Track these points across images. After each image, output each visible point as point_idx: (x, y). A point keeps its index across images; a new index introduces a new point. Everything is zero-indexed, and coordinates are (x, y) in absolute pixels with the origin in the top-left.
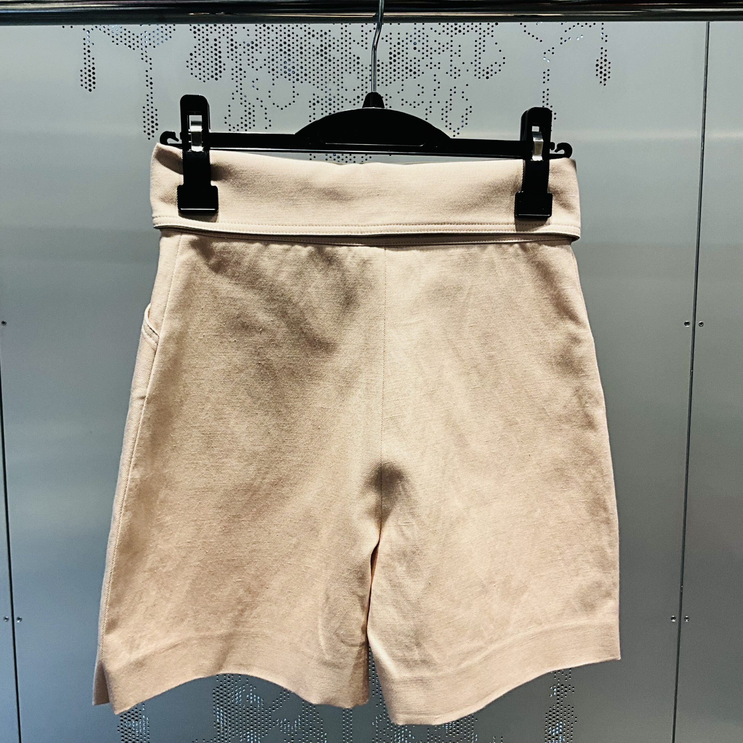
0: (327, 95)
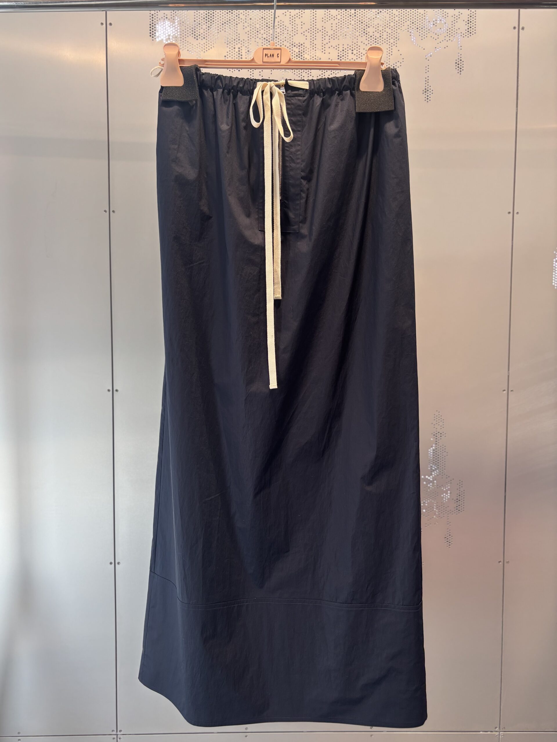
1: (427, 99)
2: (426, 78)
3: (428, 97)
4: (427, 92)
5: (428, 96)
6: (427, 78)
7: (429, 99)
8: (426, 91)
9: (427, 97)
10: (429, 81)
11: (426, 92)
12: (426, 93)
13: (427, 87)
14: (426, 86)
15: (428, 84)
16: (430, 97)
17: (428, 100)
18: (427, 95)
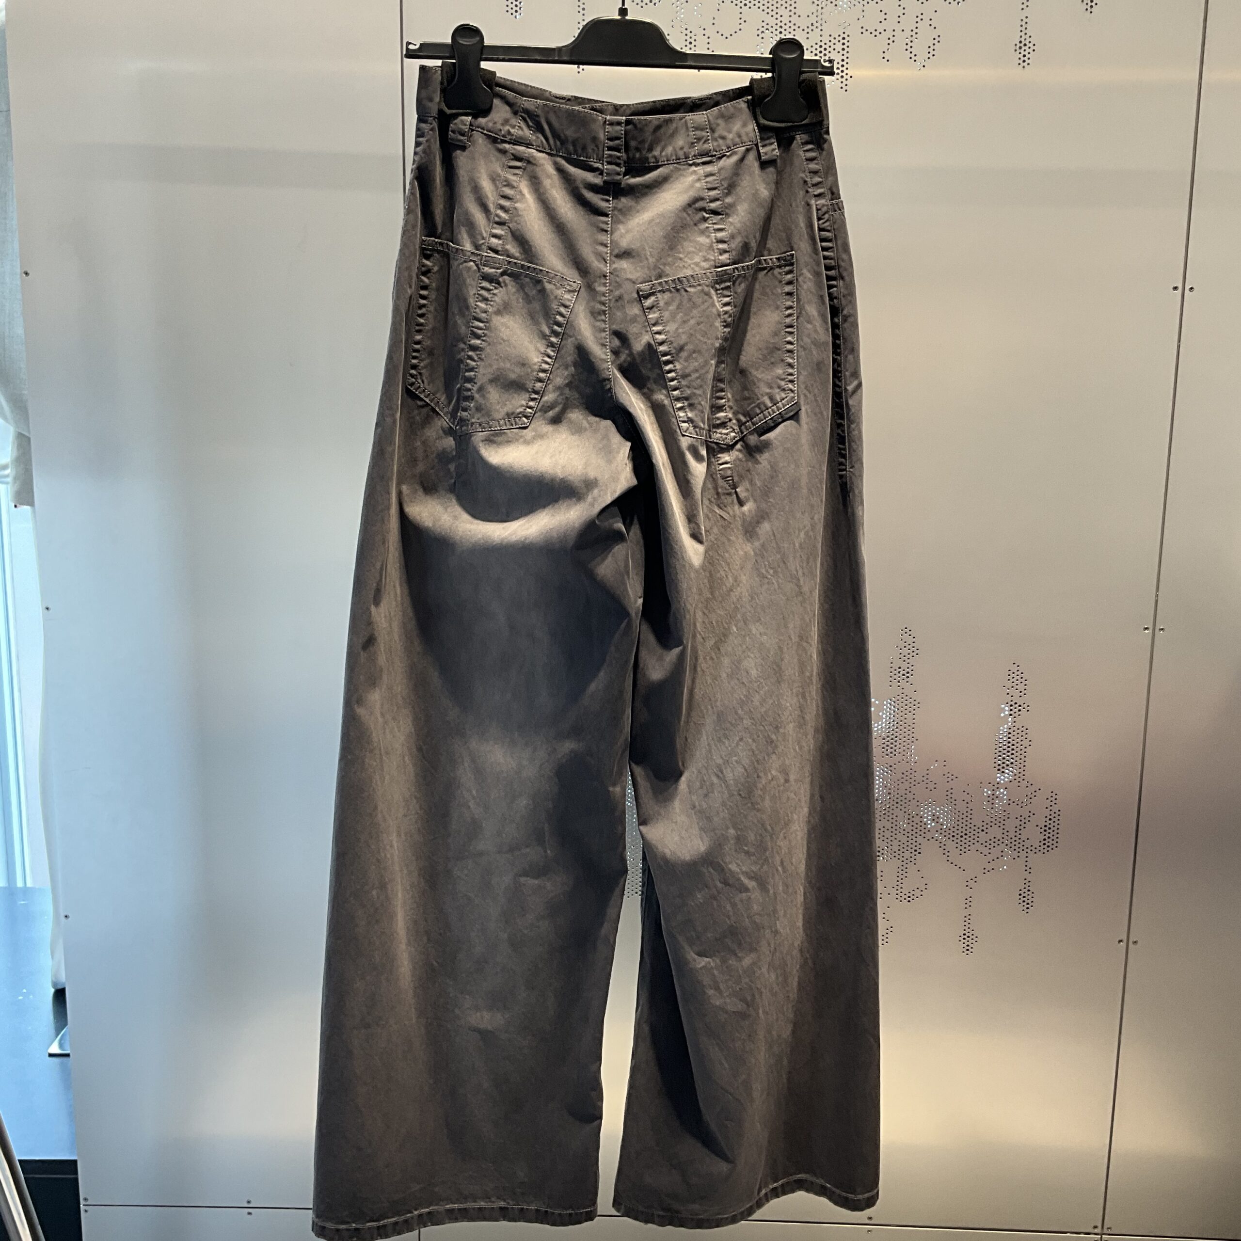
0: (778, 22)
1: (1024, 61)
2: (1022, 20)
3: (1026, 59)
4: (1024, 48)
5: (1024, 56)
6: (1025, 20)
7: (1027, 61)
8: (1021, 45)
9: (1023, 59)
10: (1027, 26)
11: (1020, 48)
12: (1022, 51)
13: (1024, 37)
14: (1021, 37)
15: (1026, 31)
16: (1029, 59)
17: (1025, 64)
18: (1023, 53)
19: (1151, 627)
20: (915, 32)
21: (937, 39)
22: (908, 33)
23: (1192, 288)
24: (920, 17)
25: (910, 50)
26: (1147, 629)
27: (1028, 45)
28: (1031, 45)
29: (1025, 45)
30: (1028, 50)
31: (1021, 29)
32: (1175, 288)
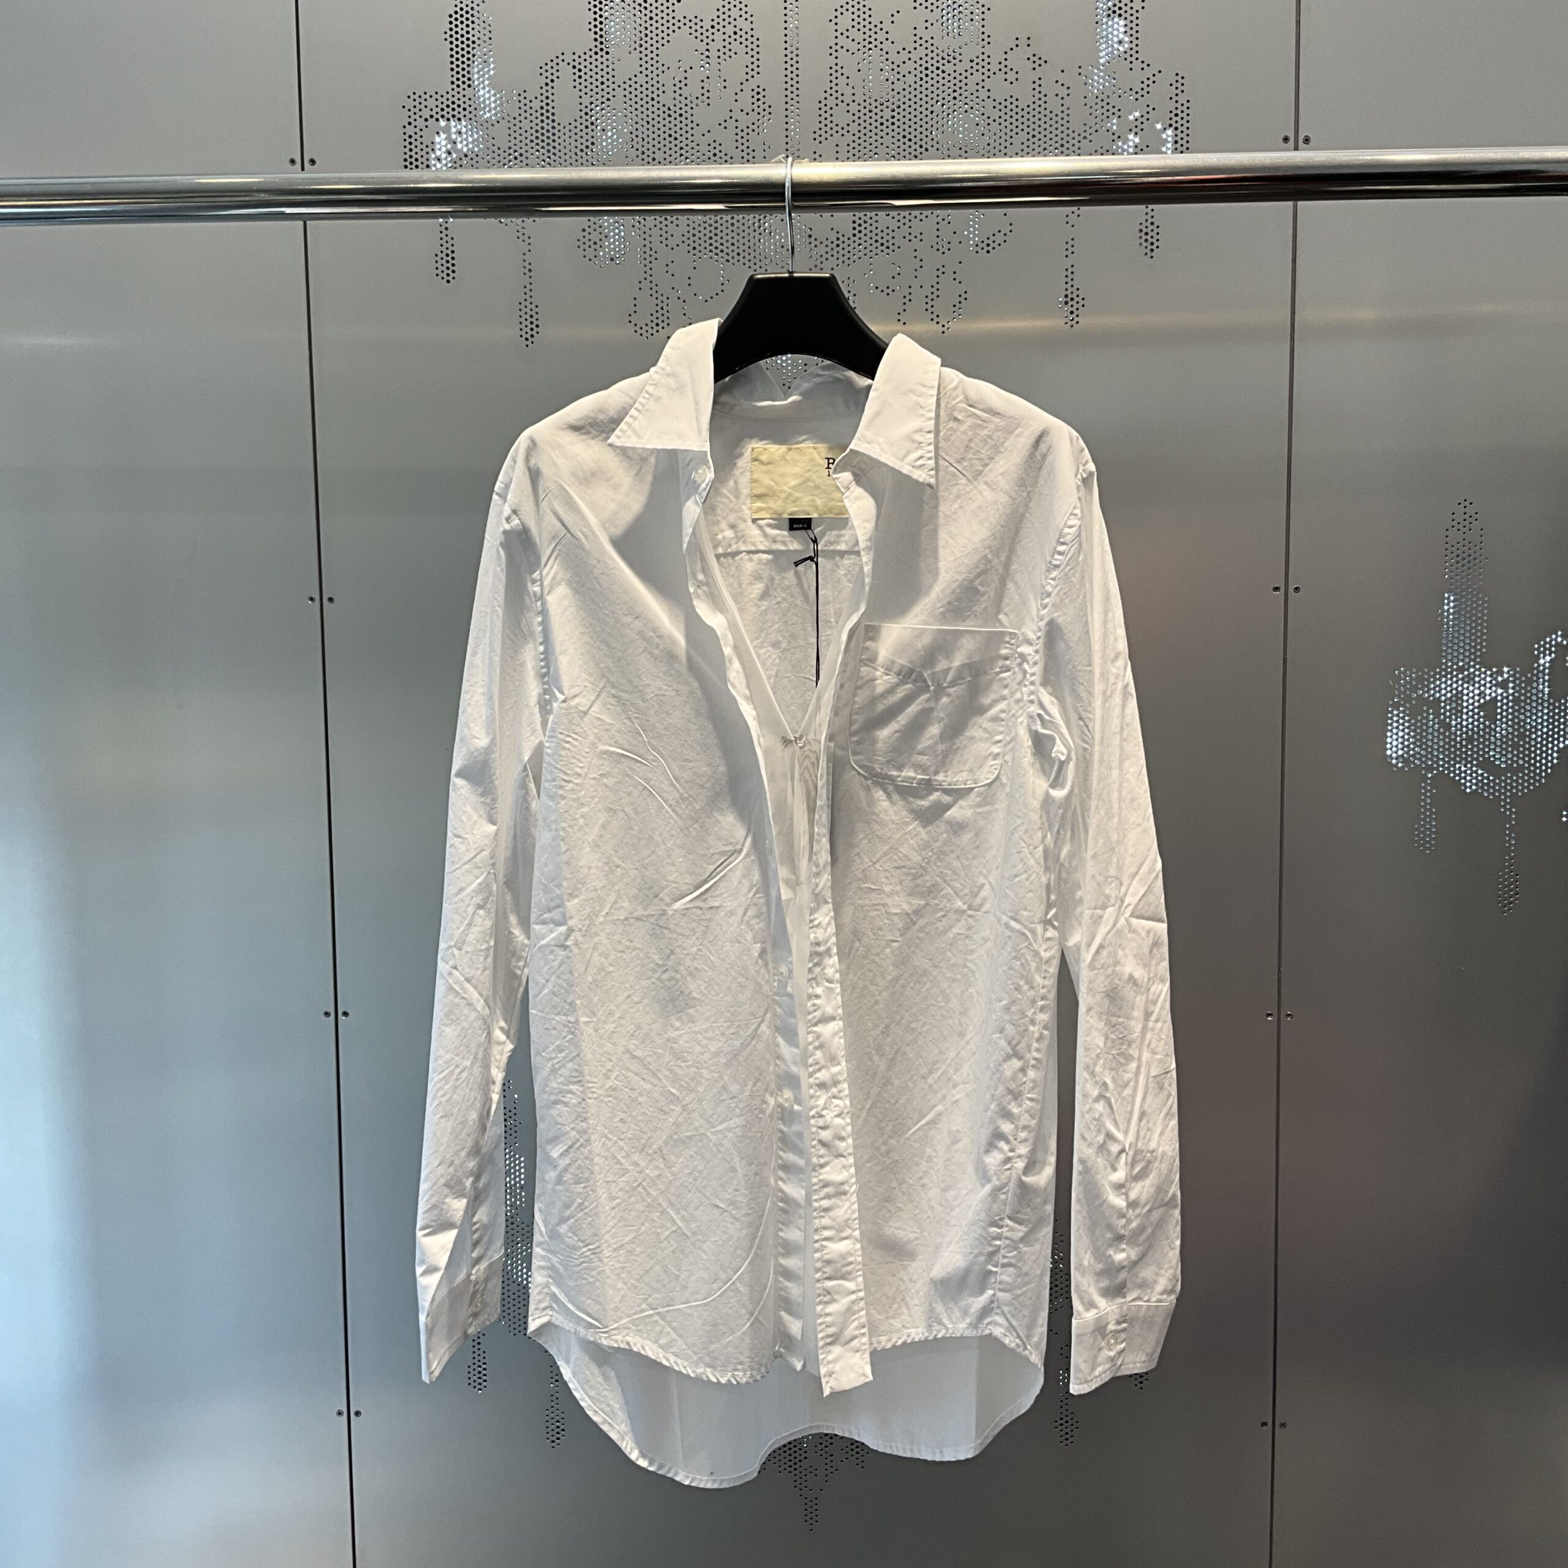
1: (1072, 319)
2: (1067, 270)
3: (1074, 316)
4: (1071, 303)
5: (1072, 313)
6: (1071, 270)
7: (1076, 319)
8: (1068, 300)
9: (1070, 317)
10: (1074, 276)
11: (1067, 303)
12: (1069, 307)
13: (1070, 290)
14: (1067, 289)
15: (1073, 283)
16: (1077, 316)
17: (1074, 323)
18: (1070, 309)
19: (1275, 1013)
20: (936, 288)
21: (964, 297)
22: (927, 290)
23: (1297, 588)
24: (940, 271)
25: (931, 310)
26: (1269, 1015)
27: (1076, 299)
28: (1079, 299)
29: (1072, 299)
30: (1076, 306)
31: (1066, 280)
32: (1276, 589)
